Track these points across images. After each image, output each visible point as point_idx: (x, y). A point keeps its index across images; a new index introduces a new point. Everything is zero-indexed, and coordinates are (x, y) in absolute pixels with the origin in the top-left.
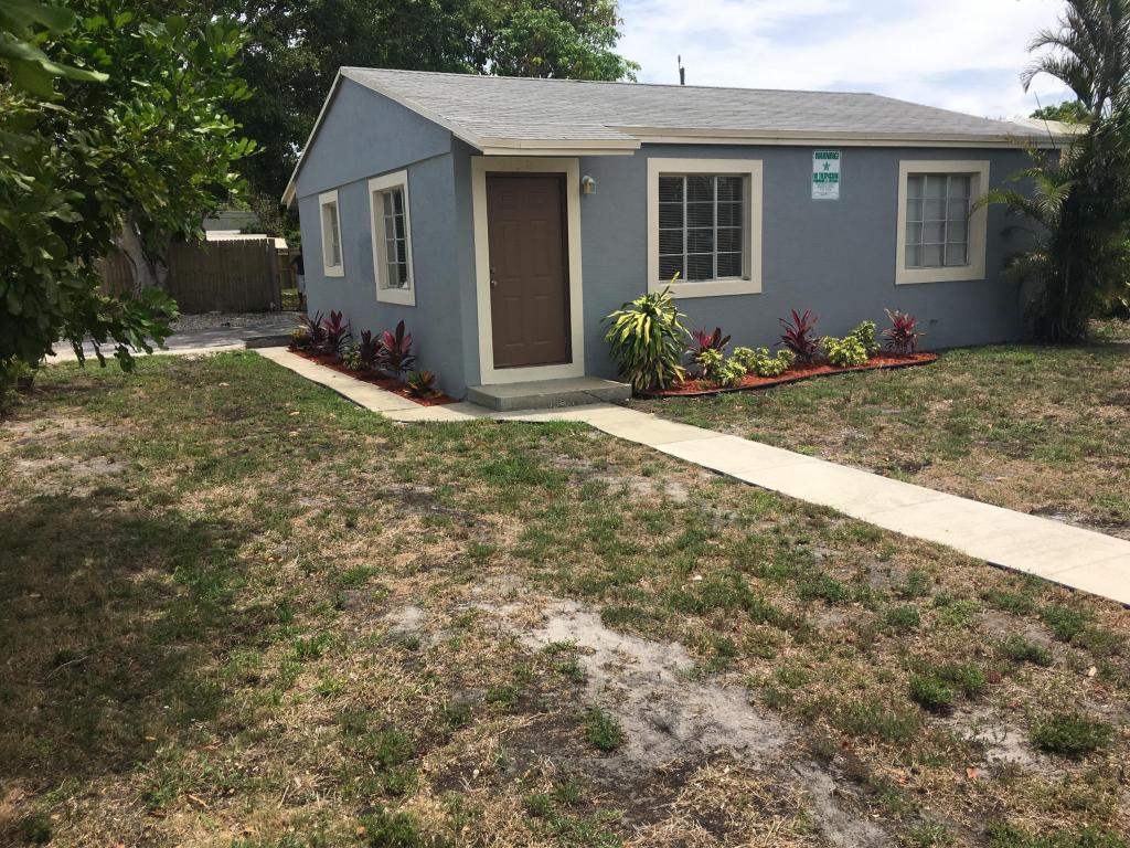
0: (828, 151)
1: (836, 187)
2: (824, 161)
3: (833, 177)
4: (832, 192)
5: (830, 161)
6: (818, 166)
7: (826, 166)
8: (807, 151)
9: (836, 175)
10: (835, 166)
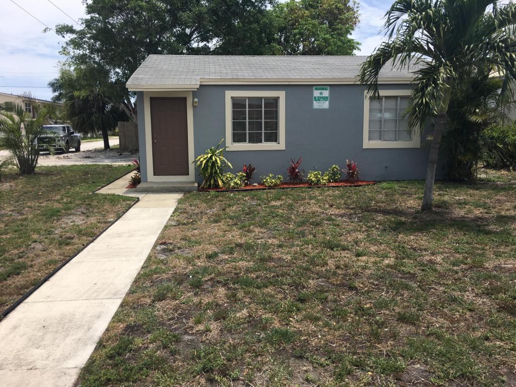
0: (322, 87)
1: (327, 103)
2: (320, 91)
3: (325, 99)
4: (326, 105)
5: (323, 91)
6: (316, 93)
7: (321, 93)
8: (310, 87)
9: (327, 97)
10: (326, 93)
